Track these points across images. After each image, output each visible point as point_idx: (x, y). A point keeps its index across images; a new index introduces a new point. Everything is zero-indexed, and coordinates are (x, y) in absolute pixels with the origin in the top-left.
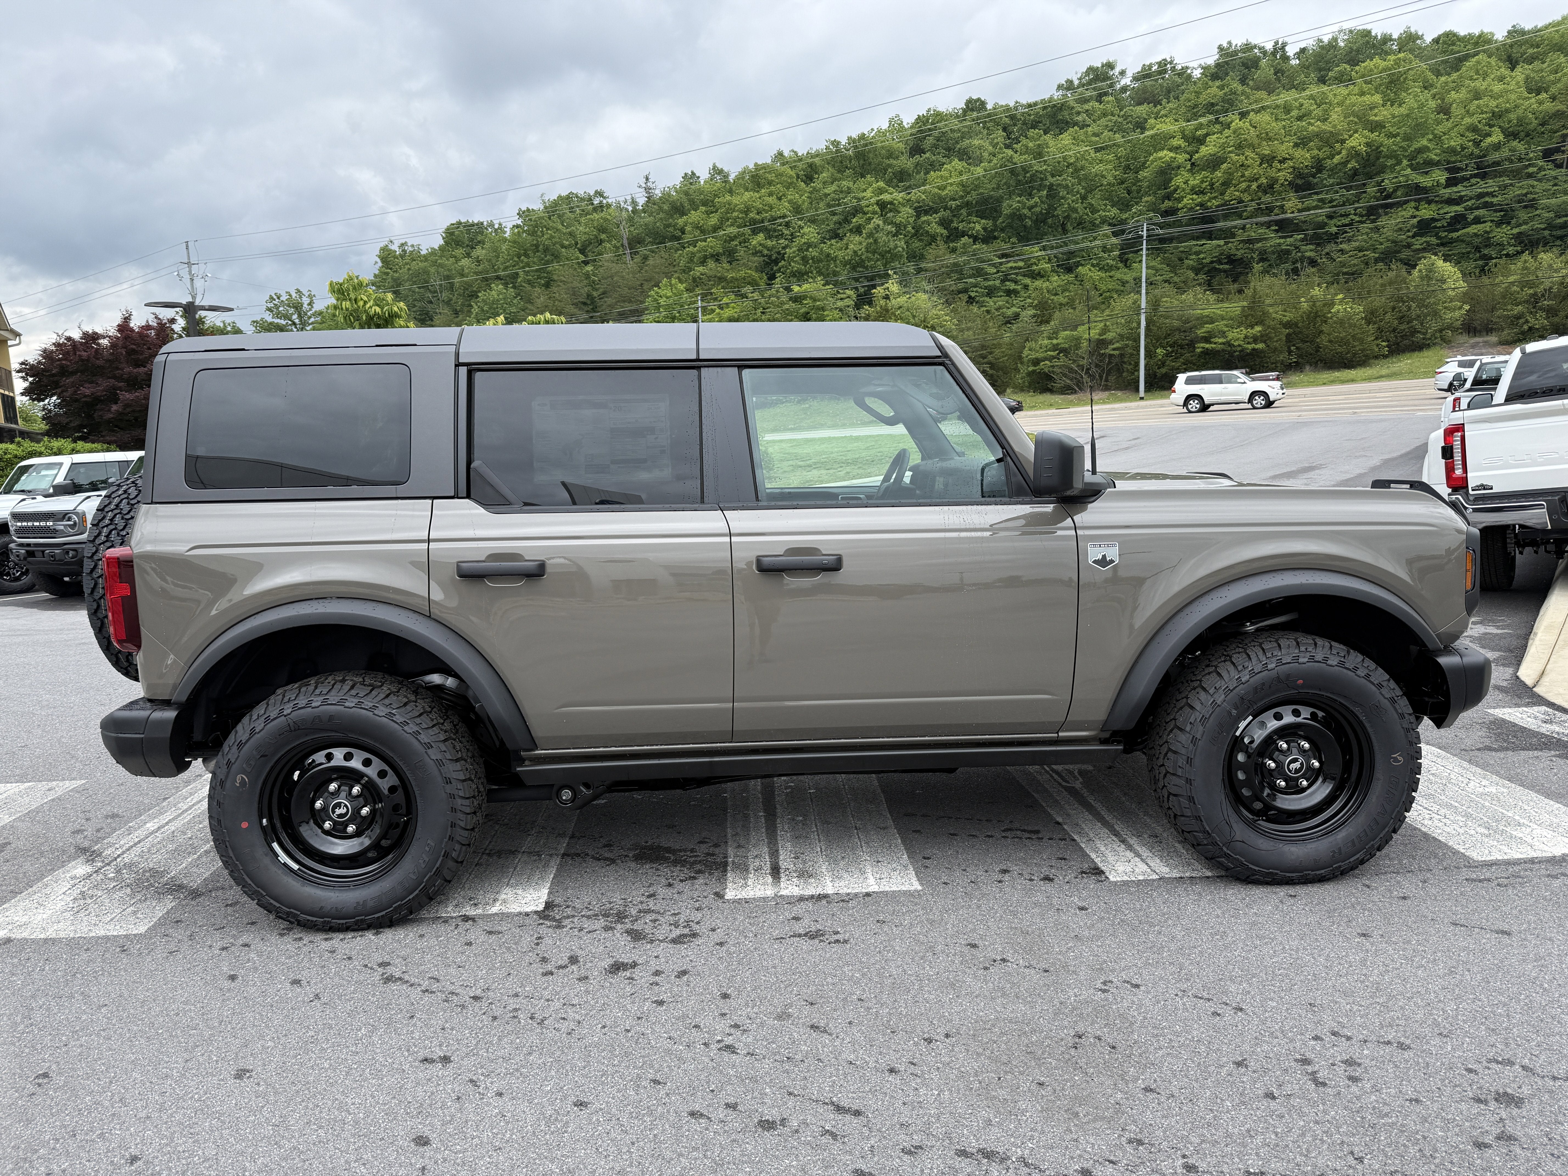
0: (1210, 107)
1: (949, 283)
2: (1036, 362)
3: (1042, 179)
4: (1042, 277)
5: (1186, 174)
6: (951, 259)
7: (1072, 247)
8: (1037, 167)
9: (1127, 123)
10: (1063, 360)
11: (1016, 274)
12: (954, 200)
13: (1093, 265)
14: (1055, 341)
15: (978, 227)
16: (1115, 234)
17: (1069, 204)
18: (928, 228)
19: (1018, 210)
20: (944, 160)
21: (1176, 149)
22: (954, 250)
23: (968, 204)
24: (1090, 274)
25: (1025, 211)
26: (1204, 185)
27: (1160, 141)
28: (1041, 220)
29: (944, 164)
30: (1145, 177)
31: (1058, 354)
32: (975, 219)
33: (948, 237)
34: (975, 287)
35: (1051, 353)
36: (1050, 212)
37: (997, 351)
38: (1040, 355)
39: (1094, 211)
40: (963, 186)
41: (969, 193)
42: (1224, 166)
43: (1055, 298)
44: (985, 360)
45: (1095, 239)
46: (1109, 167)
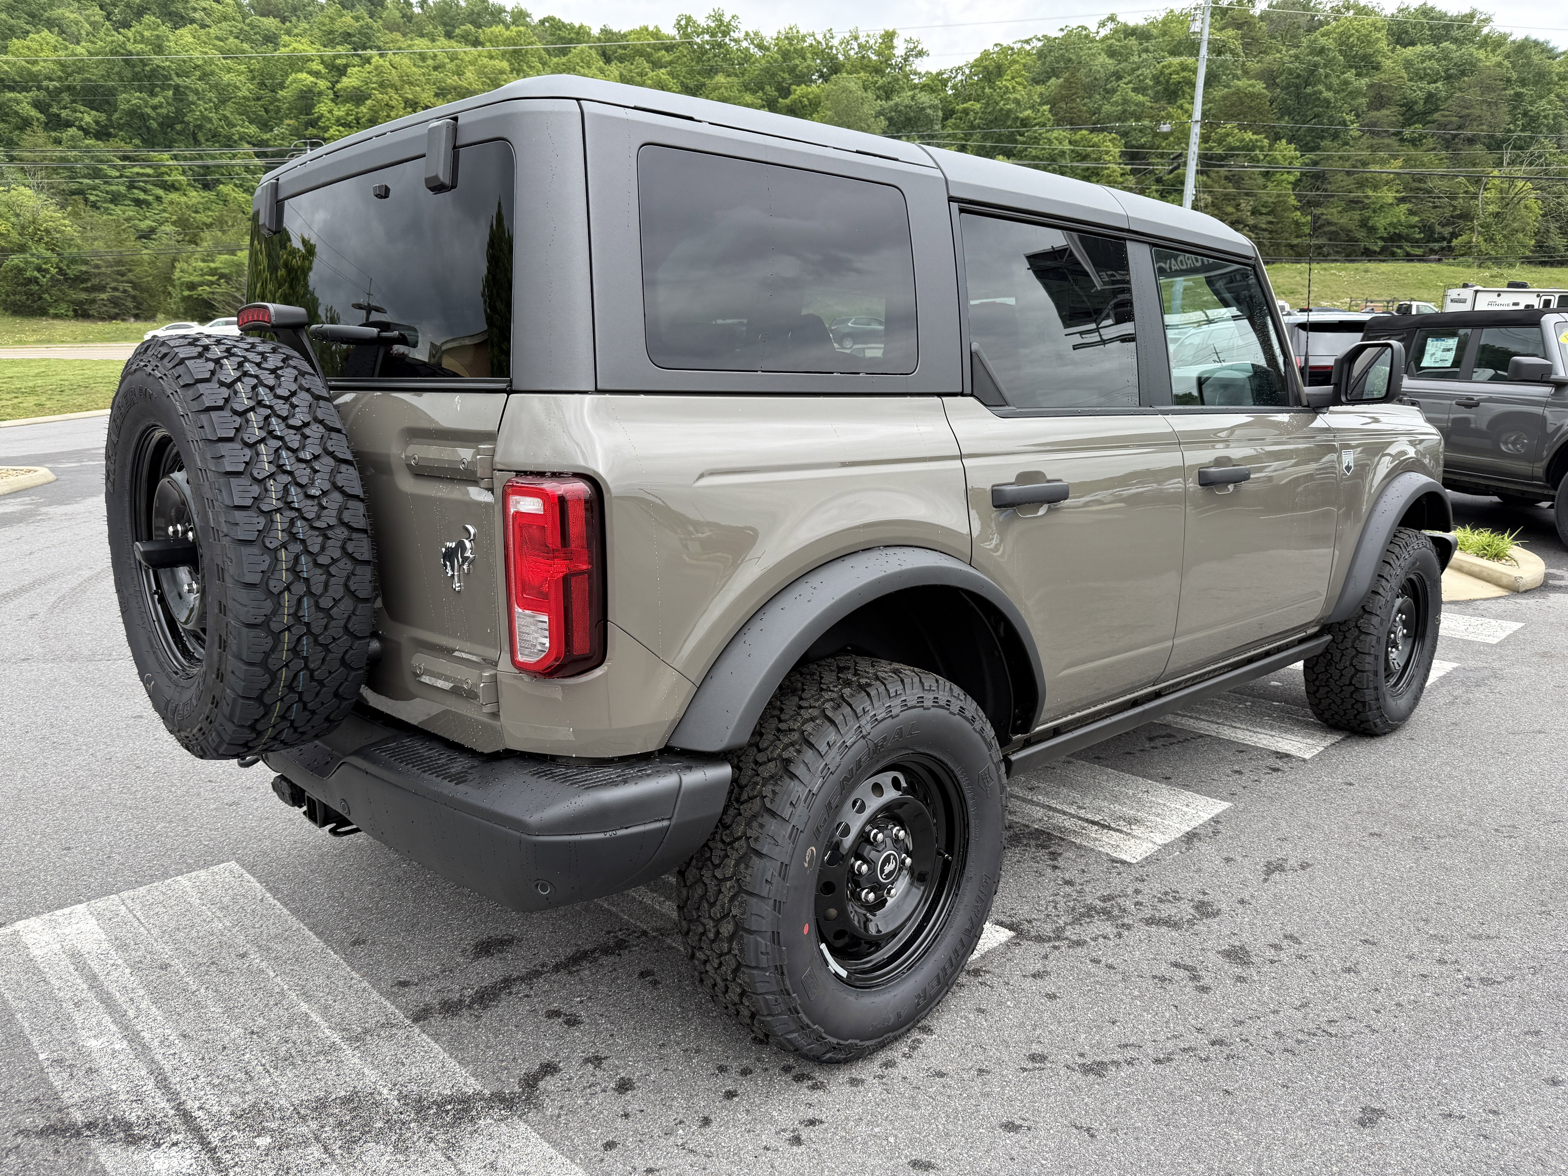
0: (347, 37)
1: (56, 180)
2: (192, 286)
3: (165, 77)
4: (177, 189)
5: (330, 103)
6: (58, 152)
7: (210, 162)
8: (157, 59)
9: (255, 34)
10: (224, 288)
11: (145, 182)
12: (51, 80)
13: (235, 185)
14: (212, 265)
15: (88, 119)
16: (258, 155)
17: (201, 111)
18: (17, 108)
19: (139, 107)
20: (28, 27)
21: (316, 74)
22: (58, 142)
23: (69, 88)
24: (234, 194)
25: (149, 111)
26: (350, 118)
27: (297, 63)
28: (167, 123)
29: (28, 32)
30: (285, 98)
31: (218, 280)
32: (82, 108)
33: (47, 124)
34: (94, 189)
35: (210, 278)
36: (179, 117)
37: (138, 270)
38: (196, 279)
39: (231, 125)
40: (62, 65)
41: (69, 75)
42: (369, 102)
43: (197, 216)
44: (125, 278)
45: (234, 156)
46: (242, 78)
